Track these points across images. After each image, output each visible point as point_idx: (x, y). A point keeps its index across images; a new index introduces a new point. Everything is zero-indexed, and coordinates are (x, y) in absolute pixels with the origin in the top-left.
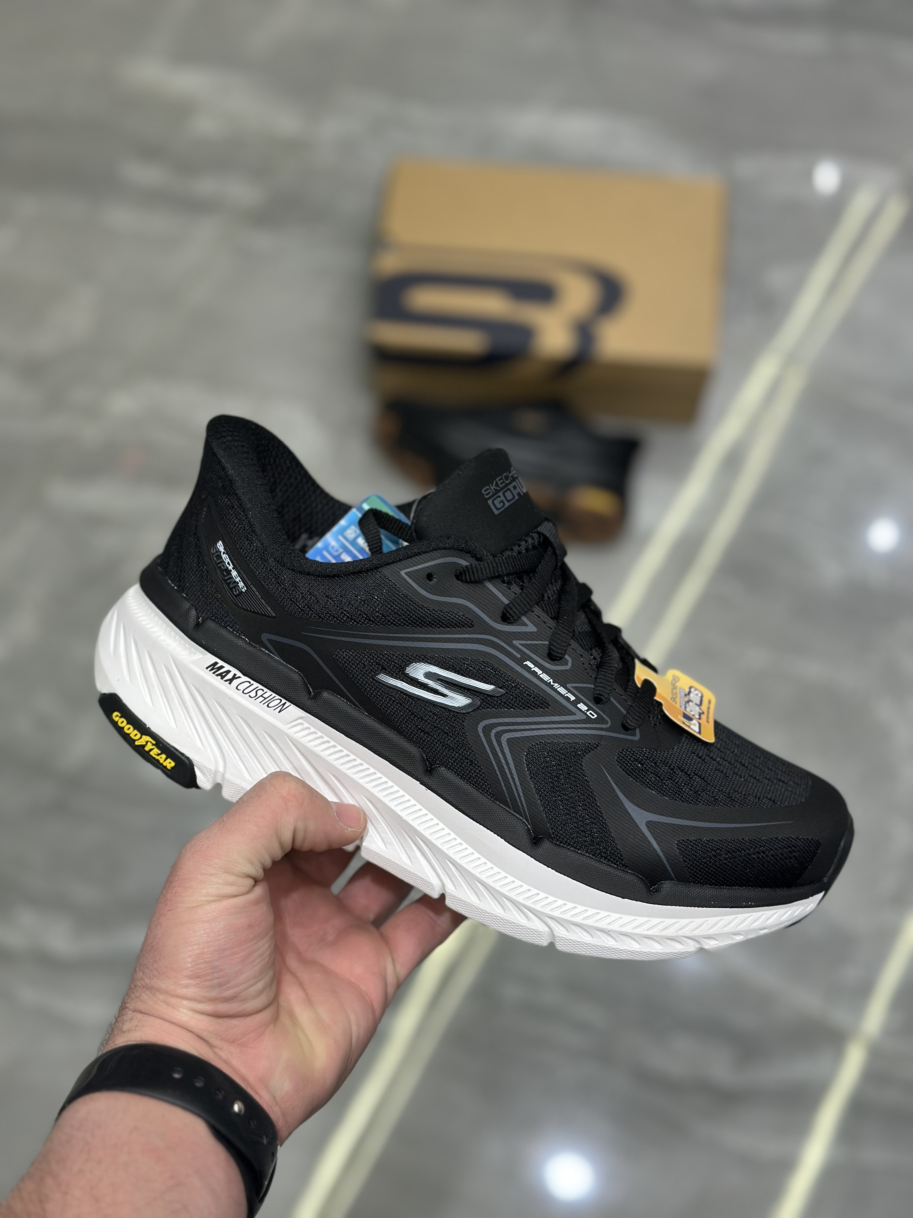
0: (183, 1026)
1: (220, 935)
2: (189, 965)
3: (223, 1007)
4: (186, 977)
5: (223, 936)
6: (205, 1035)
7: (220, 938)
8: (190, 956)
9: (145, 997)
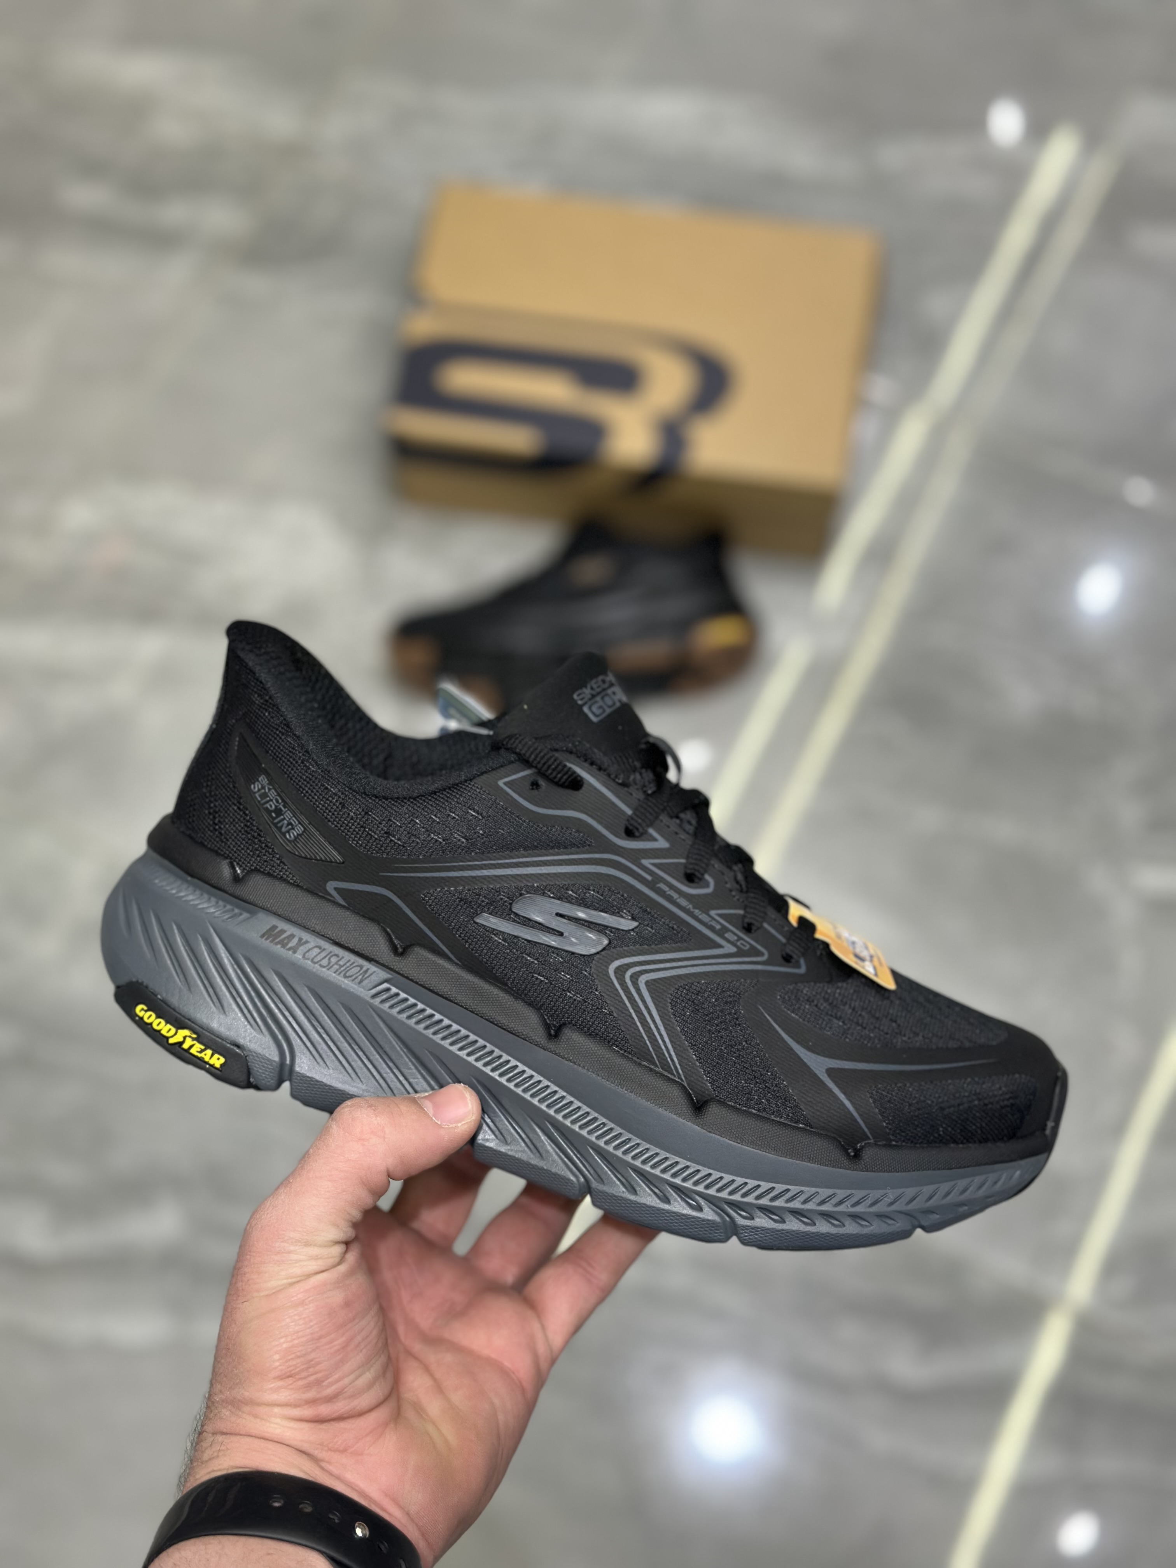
0: (277, 1440)
1: (311, 1321)
2: (277, 1364)
3: (324, 1410)
4: (275, 1378)
5: (315, 1322)
6: (306, 1447)
7: (312, 1324)
8: (276, 1353)
9: (225, 1413)
